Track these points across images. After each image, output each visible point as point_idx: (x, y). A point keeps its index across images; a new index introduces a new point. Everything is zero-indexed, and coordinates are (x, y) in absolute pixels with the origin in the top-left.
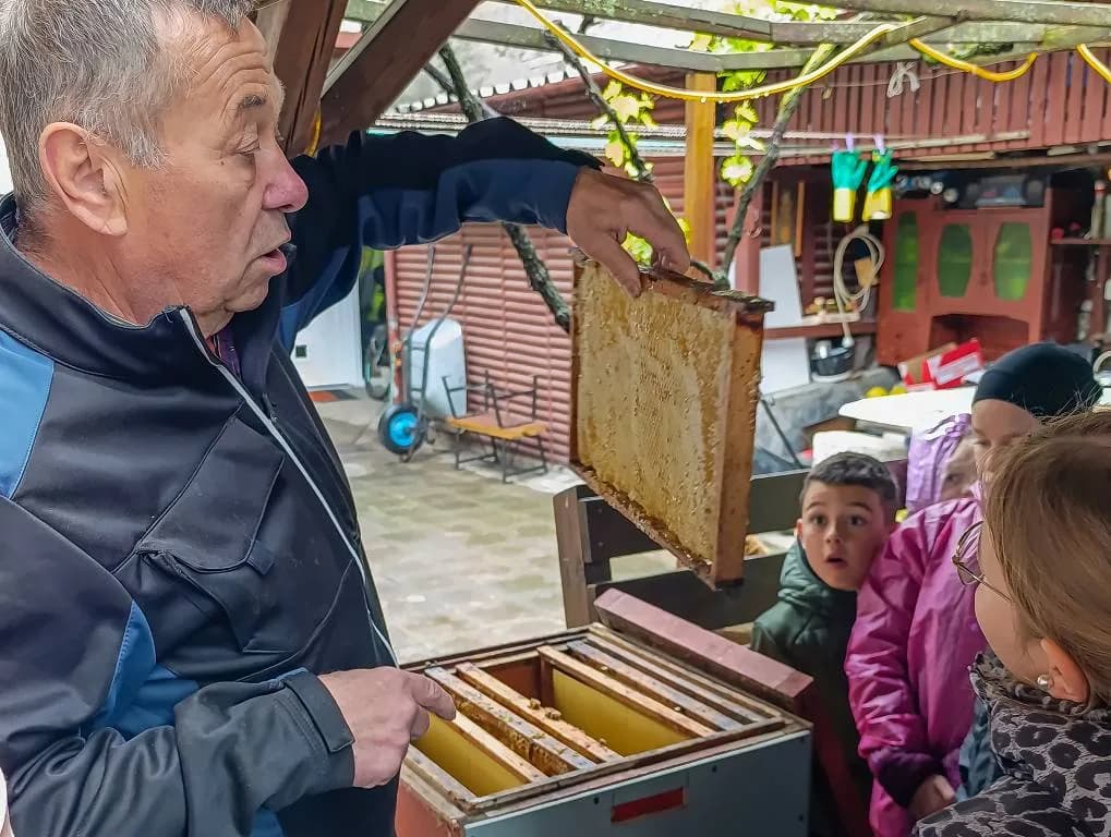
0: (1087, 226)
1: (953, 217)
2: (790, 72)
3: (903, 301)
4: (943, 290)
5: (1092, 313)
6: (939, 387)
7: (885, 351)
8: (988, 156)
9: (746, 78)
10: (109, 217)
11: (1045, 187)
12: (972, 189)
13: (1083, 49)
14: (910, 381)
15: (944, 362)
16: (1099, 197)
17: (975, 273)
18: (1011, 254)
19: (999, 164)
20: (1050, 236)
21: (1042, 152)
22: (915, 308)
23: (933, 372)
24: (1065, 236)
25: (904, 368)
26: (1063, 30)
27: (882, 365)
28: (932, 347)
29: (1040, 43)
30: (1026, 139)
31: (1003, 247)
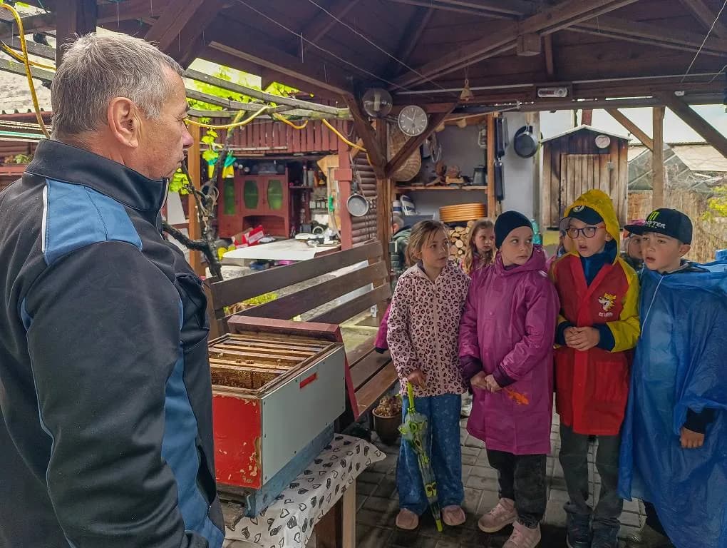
0: (302, 183)
1: (248, 178)
2: (229, 120)
3: (230, 211)
4: (247, 206)
5: (305, 213)
6: (250, 245)
7: (223, 233)
8: (263, 155)
9: (207, 120)
10: (131, 139)
11: (285, 167)
12: (255, 167)
13: (324, 120)
14: (237, 244)
15: (251, 235)
16: (305, 171)
17: (260, 200)
18: (274, 192)
19: (267, 158)
20: (289, 186)
21: (291, 154)
22: (235, 214)
23: (247, 239)
24: (294, 185)
25: (234, 239)
26: (318, 114)
27: (221, 239)
28: (244, 229)
29: (310, 117)
30: (286, 150)
31: (270, 190)
